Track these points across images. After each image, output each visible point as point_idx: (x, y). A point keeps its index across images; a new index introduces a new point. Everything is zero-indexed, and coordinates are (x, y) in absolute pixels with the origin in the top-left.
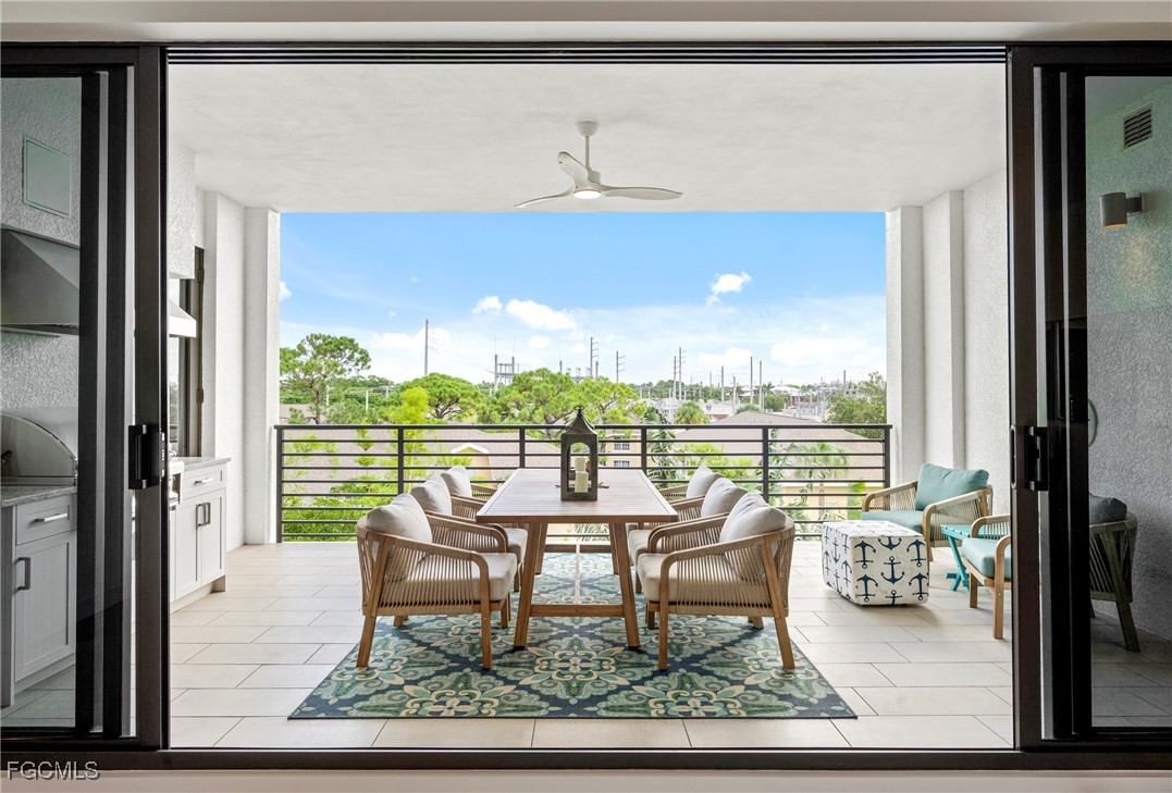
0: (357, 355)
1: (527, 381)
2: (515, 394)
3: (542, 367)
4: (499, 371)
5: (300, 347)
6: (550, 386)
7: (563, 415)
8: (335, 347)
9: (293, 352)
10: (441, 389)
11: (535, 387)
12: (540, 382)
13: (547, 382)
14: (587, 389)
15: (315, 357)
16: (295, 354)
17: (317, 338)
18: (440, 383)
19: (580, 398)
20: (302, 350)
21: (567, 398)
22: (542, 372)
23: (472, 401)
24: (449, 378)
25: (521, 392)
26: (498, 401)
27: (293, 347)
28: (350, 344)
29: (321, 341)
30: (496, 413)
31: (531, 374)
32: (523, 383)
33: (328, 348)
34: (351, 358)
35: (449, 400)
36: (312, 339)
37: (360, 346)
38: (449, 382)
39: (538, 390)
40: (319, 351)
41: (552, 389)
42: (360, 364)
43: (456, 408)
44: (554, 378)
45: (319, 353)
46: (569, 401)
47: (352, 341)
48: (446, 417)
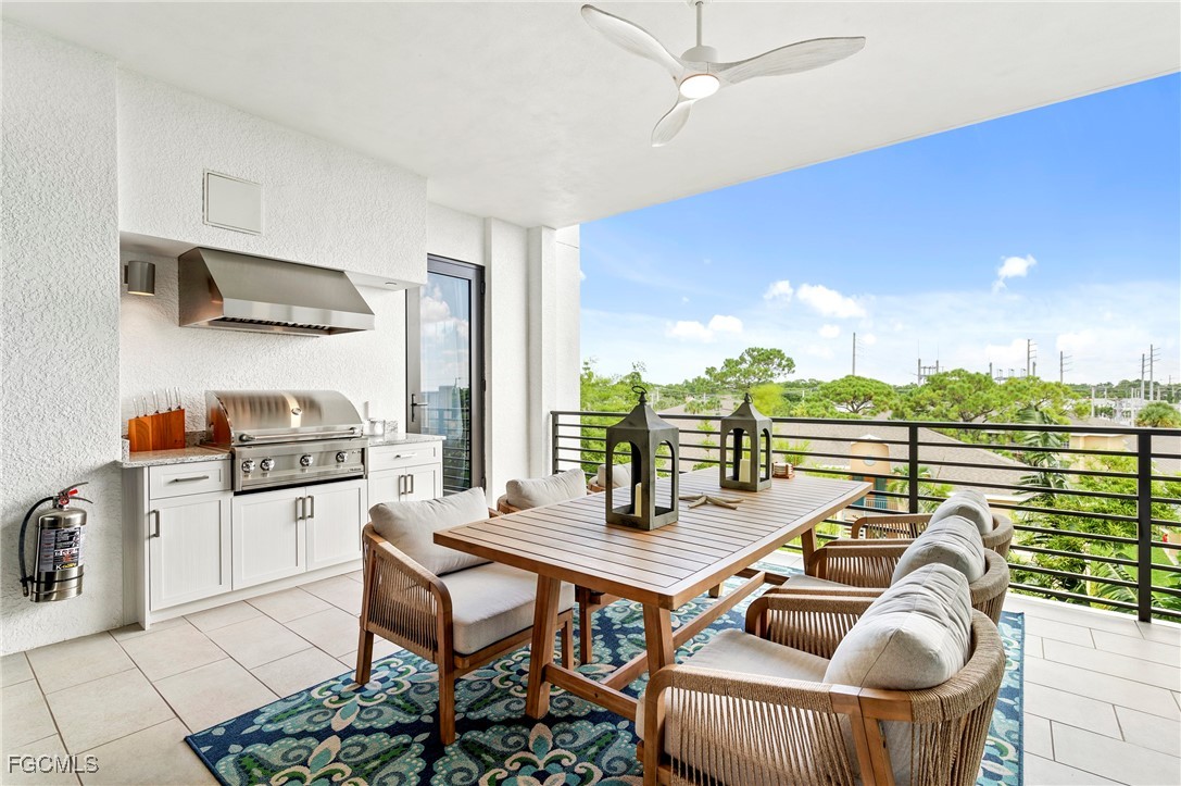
0: (784, 363)
1: (942, 381)
2: (928, 393)
3: (958, 367)
4: (922, 373)
5: (741, 358)
6: (966, 385)
7: (983, 413)
8: (765, 357)
9: (737, 361)
10: (855, 389)
11: (949, 386)
12: (956, 381)
13: (964, 382)
14: (1010, 388)
15: (752, 365)
16: (737, 363)
17: (753, 351)
18: (854, 383)
19: (1001, 397)
20: (742, 360)
21: (985, 396)
22: (958, 373)
23: (885, 399)
24: (864, 379)
25: (934, 391)
26: (912, 399)
27: (736, 358)
28: (779, 353)
29: (756, 353)
30: (909, 409)
31: (946, 374)
32: (937, 382)
33: (761, 358)
34: (779, 365)
35: (862, 398)
36: (750, 352)
37: (787, 355)
38: (864, 383)
39: (953, 389)
40: (756, 361)
41: (969, 388)
42: (786, 369)
43: (870, 404)
44: (971, 378)
45: (754, 362)
46: (988, 400)
47: (779, 351)
48: (860, 413)
